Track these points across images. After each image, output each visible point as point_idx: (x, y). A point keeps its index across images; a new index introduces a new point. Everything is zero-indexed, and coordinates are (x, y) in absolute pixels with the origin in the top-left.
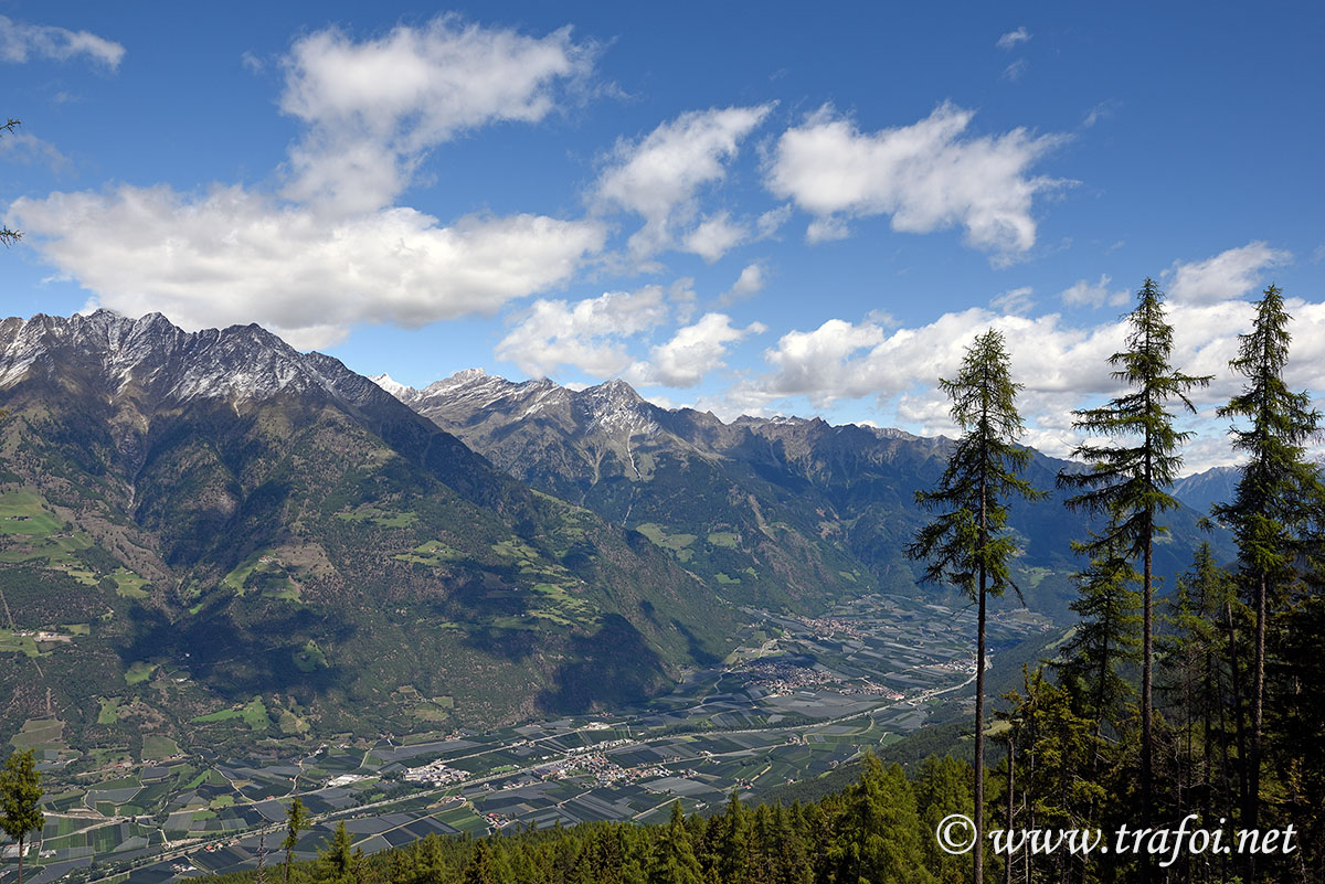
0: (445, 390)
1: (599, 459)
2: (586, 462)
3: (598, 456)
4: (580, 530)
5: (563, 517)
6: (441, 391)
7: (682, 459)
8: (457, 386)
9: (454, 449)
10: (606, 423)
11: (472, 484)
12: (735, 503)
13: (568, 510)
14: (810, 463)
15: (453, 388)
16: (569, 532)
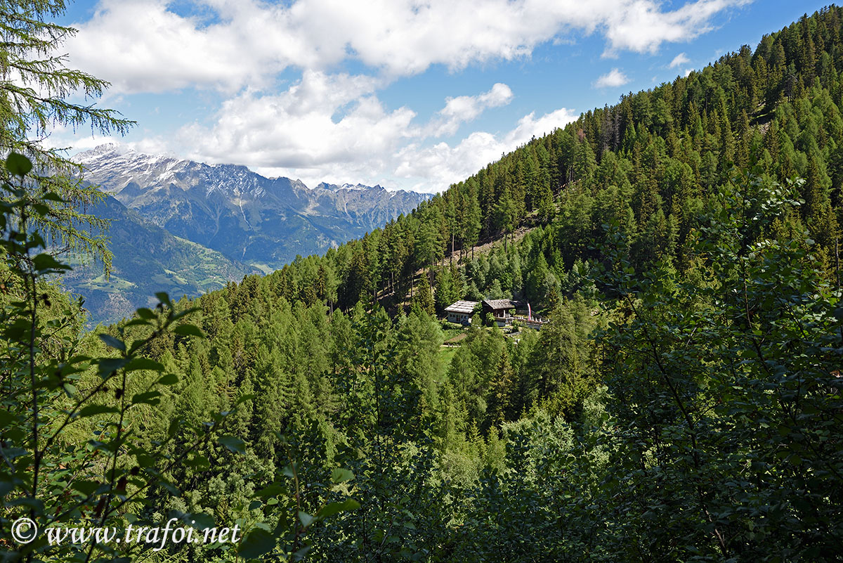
0: (88, 159)
1: (219, 215)
2: (209, 217)
3: (218, 212)
4: (214, 265)
5: (201, 256)
6: (85, 161)
7: (282, 214)
8: (99, 157)
9: (112, 205)
10: (222, 187)
11: (130, 233)
12: (322, 246)
13: (204, 251)
14: (373, 218)
15: (95, 158)
16: (206, 267)
